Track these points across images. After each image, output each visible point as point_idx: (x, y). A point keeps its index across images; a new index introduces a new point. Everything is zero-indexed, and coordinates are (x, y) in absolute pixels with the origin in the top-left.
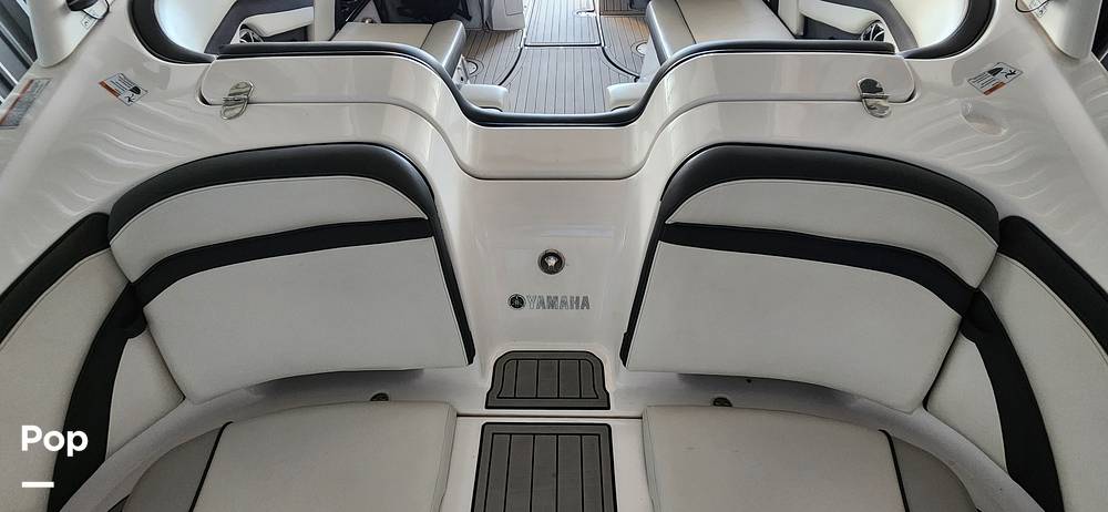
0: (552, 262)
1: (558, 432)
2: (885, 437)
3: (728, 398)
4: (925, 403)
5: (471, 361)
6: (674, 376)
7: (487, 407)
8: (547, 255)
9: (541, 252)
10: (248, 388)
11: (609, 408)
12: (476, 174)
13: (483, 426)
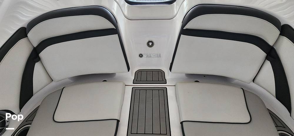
0: (150, 44)
1: (153, 89)
2: (242, 90)
3: (198, 80)
4: (253, 81)
5: (129, 71)
6: (184, 75)
7: (133, 83)
8: (149, 42)
9: (147, 41)
10: (69, 78)
11: (166, 83)
12: (129, 18)
13: (132, 88)
